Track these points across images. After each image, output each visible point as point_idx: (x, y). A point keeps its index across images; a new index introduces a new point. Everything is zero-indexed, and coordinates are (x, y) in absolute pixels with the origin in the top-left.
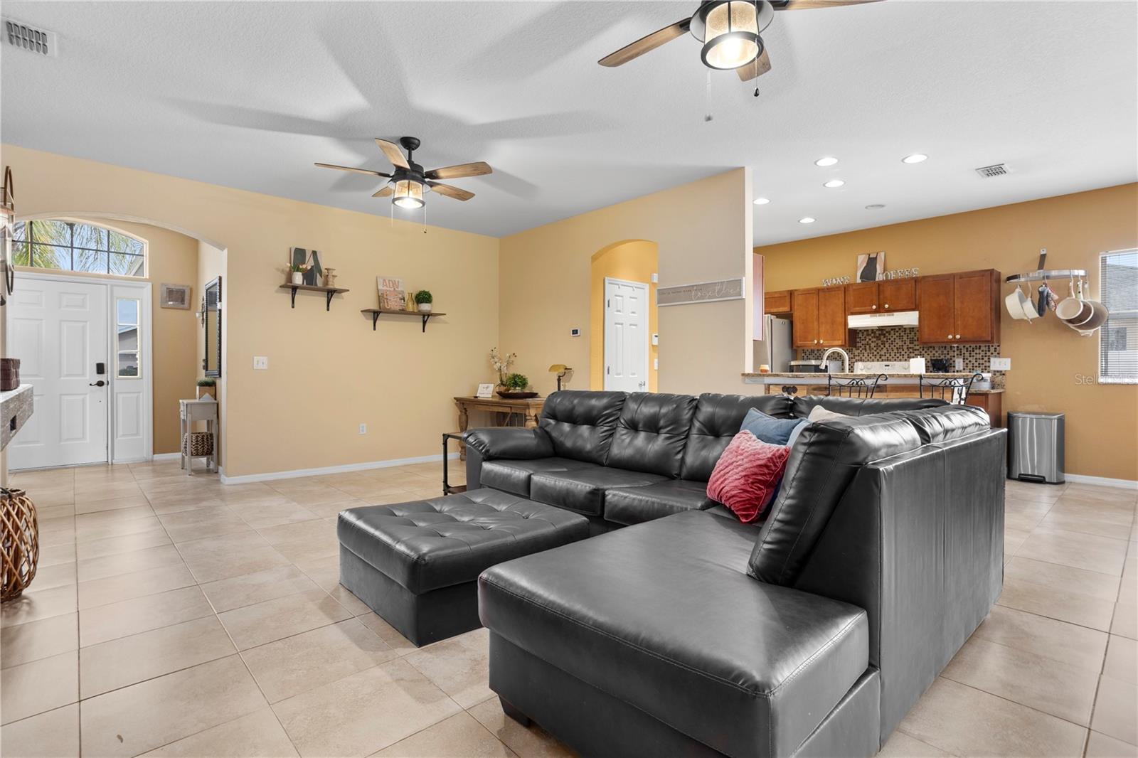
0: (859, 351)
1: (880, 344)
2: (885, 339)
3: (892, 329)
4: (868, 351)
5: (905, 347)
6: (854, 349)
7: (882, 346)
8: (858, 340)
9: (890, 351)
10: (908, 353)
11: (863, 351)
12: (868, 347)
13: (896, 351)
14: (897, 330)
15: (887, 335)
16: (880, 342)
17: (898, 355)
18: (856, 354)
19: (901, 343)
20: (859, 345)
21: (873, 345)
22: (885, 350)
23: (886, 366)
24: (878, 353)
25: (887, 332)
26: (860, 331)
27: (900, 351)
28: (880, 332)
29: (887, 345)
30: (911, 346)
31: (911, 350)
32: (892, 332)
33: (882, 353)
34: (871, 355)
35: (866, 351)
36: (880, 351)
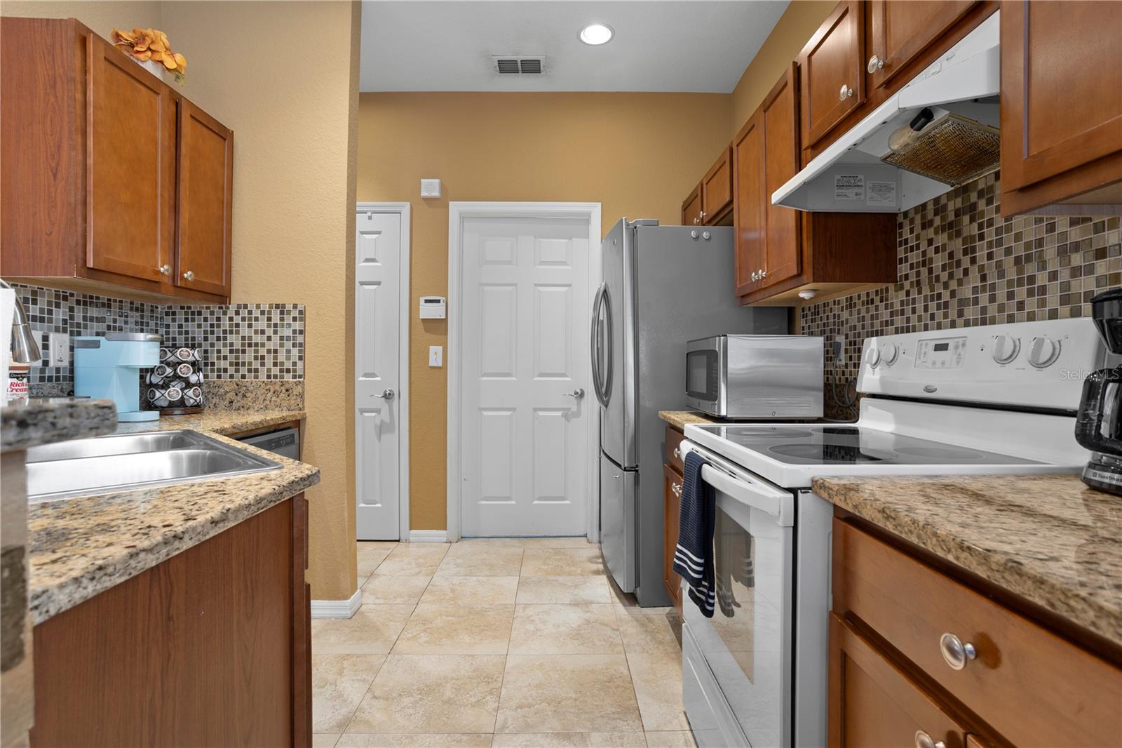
2: (975, 230)
4: (926, 291)
5: (1050, 251)
6: (891, 286)
8: (901, 252)
9: (993, 277)
10: (1064, 275)
11: (914, 294)
12: (924, 271)
13: (1012, 274)
15: (982, 205)
16: (958, 245)
17: (1020, 293)
18: (897, 307)
20: (903, 269)
21: (939, 261)
22: (974, 280)
23: (938, 347)
24: (953, 294)
26: (906, 214)
27: (1031, 269)
28: (959, 202)
29: (981, 254)
30: (1075, 234)
31: (1077, 259)
33: (967, 292)
34: (933, 305)
35: (920, 292)
36: (960, 283)
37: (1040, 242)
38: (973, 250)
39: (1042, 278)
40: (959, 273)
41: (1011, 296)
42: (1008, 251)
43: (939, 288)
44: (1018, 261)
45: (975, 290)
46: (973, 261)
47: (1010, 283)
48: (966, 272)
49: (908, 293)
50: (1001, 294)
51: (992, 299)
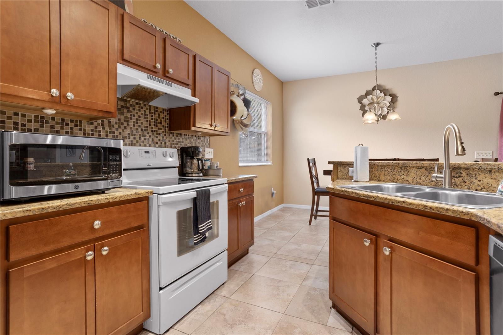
0: (93, 127)
1: (122, 121)
2: (129, 115)
3: (137, 104)
4: (107, 129)
5: (150, 129)
7: (125, 124)
9: (135, 132)
13: (140, 133)
14: (142, 105)
15: (131, 109)
16: (122, 118)
17: (143, 139)
19: (146, 124)
22: (128, 131)
23: (146, 152)
24: (120, 133)
25: (131, 105)
29: (131, 124)
30: (155, 128)
32: (137, 107)
33: (125, 133)
35: (103, 128)
36: (123, 130)
37: (147, 127)
38: (128, 121)
39: (148, 136)
40: (122, 127)
41: (140, 139)
42: (139, 126)
43: (113, 130)
44: (142, 130)
45: (129, 134)
46: (128, 125)
47: (140, 135)
48: (125, 128)
49: (96, 127)
50: (137, 137)
51: (134, 138)
